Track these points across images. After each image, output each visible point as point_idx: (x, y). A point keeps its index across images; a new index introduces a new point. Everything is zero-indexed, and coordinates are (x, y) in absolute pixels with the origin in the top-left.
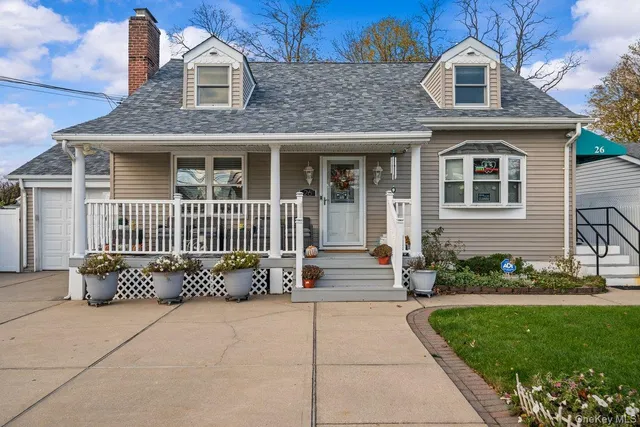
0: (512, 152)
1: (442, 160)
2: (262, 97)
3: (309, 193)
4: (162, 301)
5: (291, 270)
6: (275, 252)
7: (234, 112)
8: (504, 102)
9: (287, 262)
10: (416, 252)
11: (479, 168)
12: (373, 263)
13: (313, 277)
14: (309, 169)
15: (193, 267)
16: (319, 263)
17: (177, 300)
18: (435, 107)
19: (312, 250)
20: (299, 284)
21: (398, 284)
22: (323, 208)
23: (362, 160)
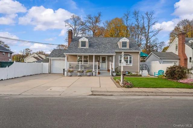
0: (130, 55)
1: (119, 57)
2: (91, 45)
3: (99, 61)
4: (79, 76)
5: (96, 72)
6: (94, 70)
7: (87, 49)
8: (130, 47)
9: (96, 71)
10: (114, 70)
11: (125, 58)
12: (107, 72)
13: (99, 73)
14: (99, 58)
15: (83, 72)
16: (100, 71)
17: (80, 76)
18: (119, 48)
19: (99, 70)
20: (97, 74)
21: (111, 74)
22: (101, 64)
23: (107, 56)
